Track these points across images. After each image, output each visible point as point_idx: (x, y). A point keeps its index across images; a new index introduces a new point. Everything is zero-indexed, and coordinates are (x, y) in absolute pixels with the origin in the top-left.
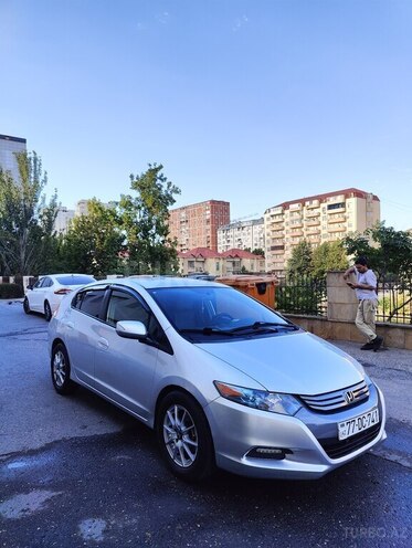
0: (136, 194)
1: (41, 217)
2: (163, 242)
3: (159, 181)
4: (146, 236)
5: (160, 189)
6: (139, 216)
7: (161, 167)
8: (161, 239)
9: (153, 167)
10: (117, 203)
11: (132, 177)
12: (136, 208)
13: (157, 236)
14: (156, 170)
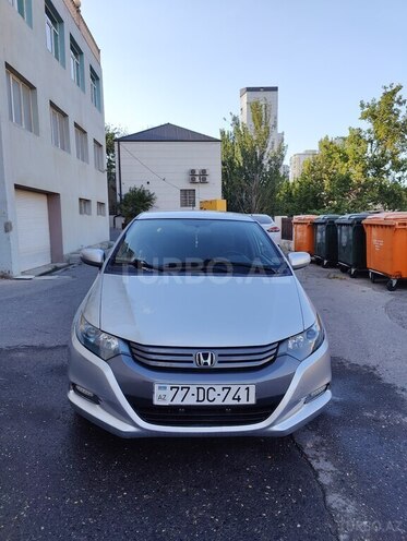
0: (366, 125)
1: (269, 162)
2: (400, 179)
3: (396, 106)
4: (379, 172)
5: (397, 115)
6: (371, 151)
7: (399, 88)
8: (398, 175)
9: (389, 90)
10: (344, 139)
11: (362, 106)
12: (366, 142)
13: (393, 172)
14: (394, 92)
